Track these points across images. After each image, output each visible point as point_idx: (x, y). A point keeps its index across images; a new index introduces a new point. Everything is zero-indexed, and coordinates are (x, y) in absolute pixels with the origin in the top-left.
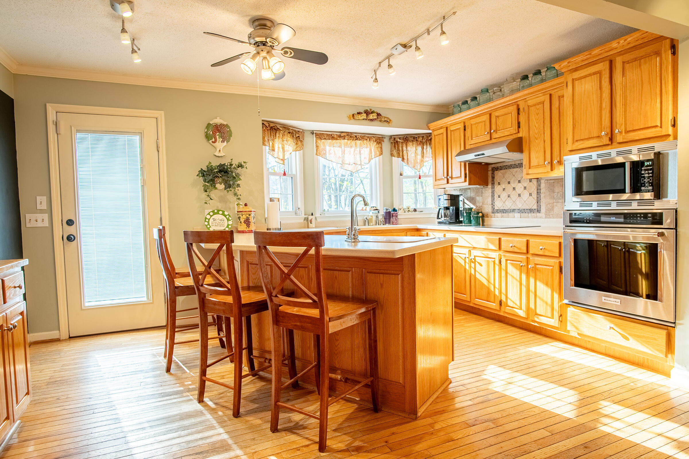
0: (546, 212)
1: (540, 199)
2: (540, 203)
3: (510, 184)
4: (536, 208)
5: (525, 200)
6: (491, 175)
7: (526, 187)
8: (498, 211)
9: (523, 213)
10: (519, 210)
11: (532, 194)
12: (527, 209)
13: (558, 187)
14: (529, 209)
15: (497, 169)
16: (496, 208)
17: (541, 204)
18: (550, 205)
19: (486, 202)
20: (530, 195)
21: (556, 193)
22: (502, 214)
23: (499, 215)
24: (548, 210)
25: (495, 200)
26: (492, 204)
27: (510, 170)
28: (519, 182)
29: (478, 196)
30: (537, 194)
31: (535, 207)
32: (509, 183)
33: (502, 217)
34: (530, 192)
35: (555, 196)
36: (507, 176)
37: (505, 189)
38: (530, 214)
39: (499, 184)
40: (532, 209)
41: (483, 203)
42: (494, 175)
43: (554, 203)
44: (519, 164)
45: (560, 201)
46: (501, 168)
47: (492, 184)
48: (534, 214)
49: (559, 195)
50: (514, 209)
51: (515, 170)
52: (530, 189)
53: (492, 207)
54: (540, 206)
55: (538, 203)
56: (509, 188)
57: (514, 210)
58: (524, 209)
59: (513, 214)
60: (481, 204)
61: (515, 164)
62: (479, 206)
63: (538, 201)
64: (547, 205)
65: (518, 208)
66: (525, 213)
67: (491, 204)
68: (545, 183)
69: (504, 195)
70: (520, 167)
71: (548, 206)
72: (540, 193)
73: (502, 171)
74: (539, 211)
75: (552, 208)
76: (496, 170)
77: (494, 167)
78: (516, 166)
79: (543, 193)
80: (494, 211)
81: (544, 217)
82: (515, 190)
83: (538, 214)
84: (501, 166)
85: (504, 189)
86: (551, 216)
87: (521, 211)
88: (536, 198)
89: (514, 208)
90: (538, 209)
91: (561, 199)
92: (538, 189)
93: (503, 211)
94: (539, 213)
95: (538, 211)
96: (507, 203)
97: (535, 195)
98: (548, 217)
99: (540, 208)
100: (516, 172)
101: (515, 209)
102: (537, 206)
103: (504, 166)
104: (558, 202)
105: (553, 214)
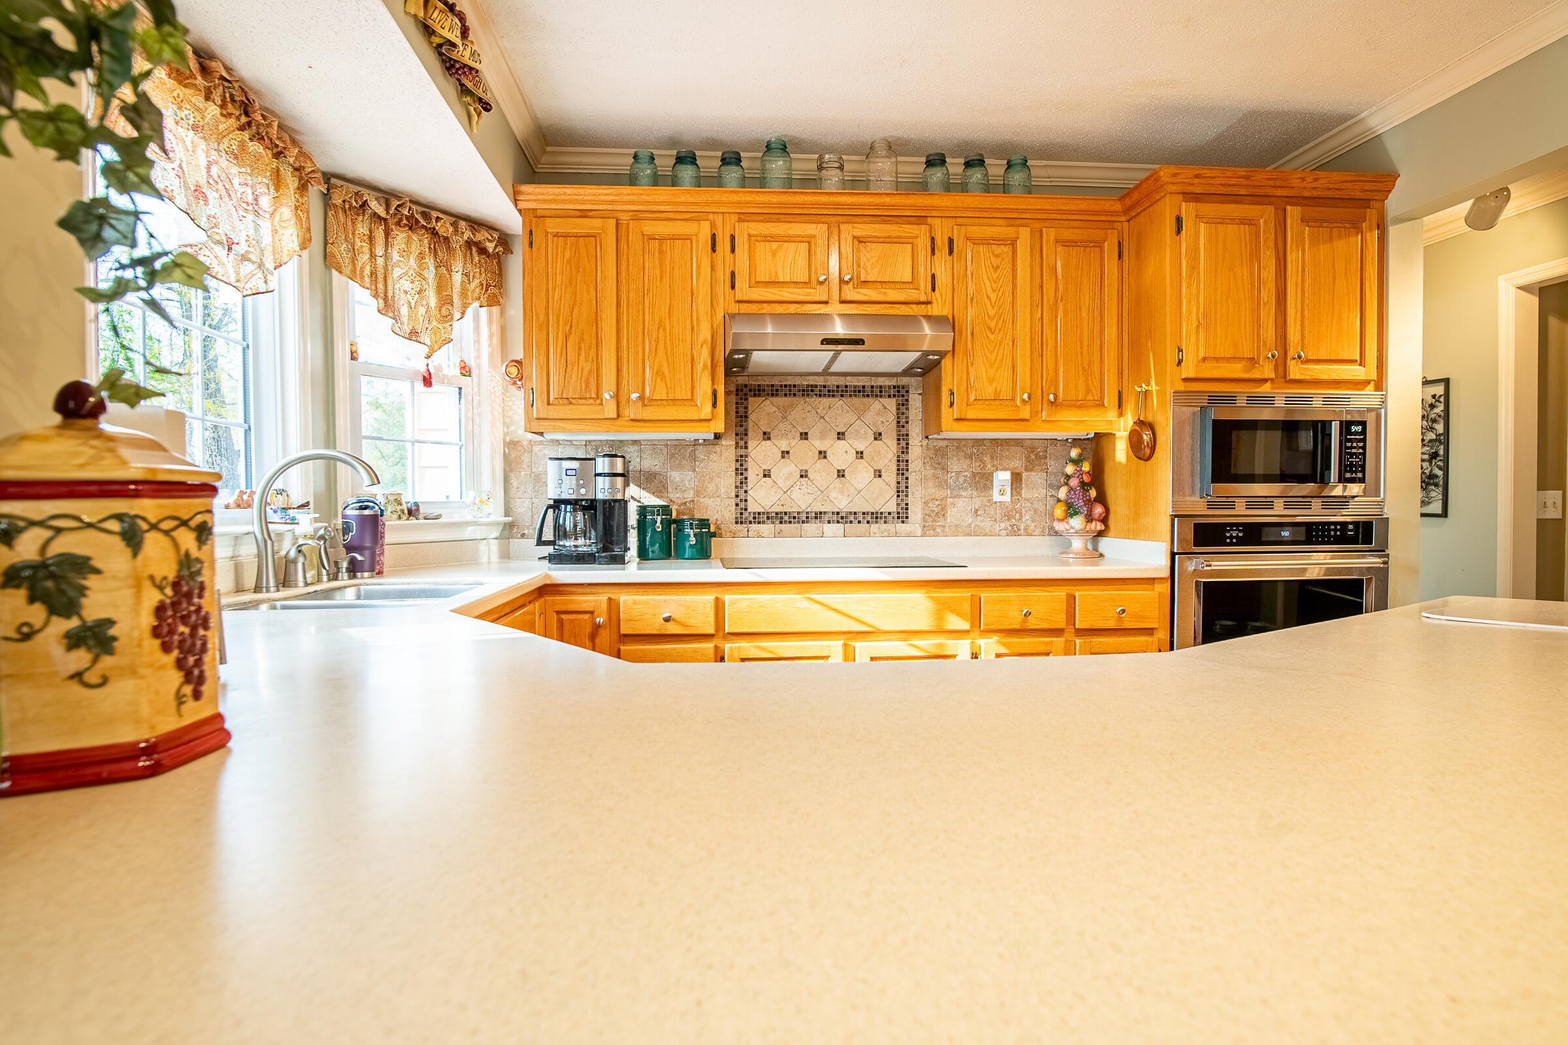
0: (924, 520)
1: (907, 487)
2: (907, 496)
3: (806, 439)
4: (893, 509)
5: (860, 487)
6: (734, 406)
7: (862, 453)
8: (758, 518)
9: (851, 522)
10: (838, 513)
11: (882, 473)
12: (864, 513)
13: (959, 459)
14: (872, 513)
15: (758, 391)
16: (753, 507)
17: (910, 500)
18: (937, 503)
19: (711, 487)
20: (878, 474)
21: (953, 474)
22: (779, 526)
23: (766, 528)
24: (929, 516)
25: (750, 485)
26: (737, 496)
27: (807, 400)
28: (841, 436)
29: (679, 467)
30: (898, 474)
31: (892, 507)
32: (804, 436)
33: (778, 534)
34: (876, 468)
35: (951, 481)
36: (795, 415)
37: (788, 452)
38: (874, 527)
39: (766, 436)
40: (881, 513)
41: (698, 493)
42: (746, 408)
43: (946, 497)
44: (838, 387)
45: (964, 494)
46: (774, 392)
47: (737, 435)
48: (889, 526)
49: (961, 480)
50: (821, 513)
51: (826, 401)
52: (876, 459)
53: (737, 505)
54: (907, 504)
55: (898, 496)
56: (804, 453)
57: (818, 516)
58: (855, 513)
59: (819, 525)
60: (690, 495)
61: (825, 387)
62: (679, 502)
63: (902, 491)
64: (926, 503)
65: (836, 510)
66: (859, 522)
67: (733, 495)
68: (922, 446)
69: (785, 471)
70: (842, 396)
71: (931, 505)
72: (907, 470)
73: (780, 400)
74: (902, 516)
75: (942, 512)
76: (755, 395)
77: (746, 386)
78: (829, 391)
79: (915, 471)
80: (746, 517)
81: (919, 533)
82: (825, 457)
83: (900, 526)
84: (772, 386)
85: (785, 454)
86: (939, 530)
87: (841, 518)
88: (894, 484)
89: (822, 510)
90: (898, 513)
91: (966, 489)
92: (898, 461)
93: (782, 518)
94: (903, 522)
95: (898, 518)
96: (796, 494)
97: (890, 476)
98: (932, 532)
99: (907, 509)
100: (830, 408)
101: (825, 513)
102: (898, 504)
103: (786, 386)
104: (959, 496)
105: (944, 527)
